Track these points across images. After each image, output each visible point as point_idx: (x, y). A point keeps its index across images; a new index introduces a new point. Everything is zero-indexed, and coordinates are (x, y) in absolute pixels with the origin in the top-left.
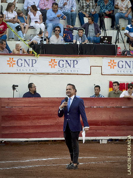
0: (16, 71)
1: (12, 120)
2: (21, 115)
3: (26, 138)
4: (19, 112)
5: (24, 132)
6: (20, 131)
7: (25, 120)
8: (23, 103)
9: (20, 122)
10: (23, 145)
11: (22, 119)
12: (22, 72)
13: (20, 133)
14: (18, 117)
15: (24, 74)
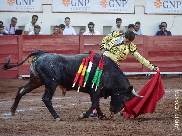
0: (162, 12)
1: (157, 55)
2: (165, 51)
3: (170, 72)
4: (164, 49)
5: (168, 66)
6: (165, 65)
7: (169, 56)
8: (167, 40)
9: (165, 57)
10: (167, 78)
11: (167, 54)
12: (168, 12)
13: (165, 67)
14: (163, 53)
15: (170, 14)
